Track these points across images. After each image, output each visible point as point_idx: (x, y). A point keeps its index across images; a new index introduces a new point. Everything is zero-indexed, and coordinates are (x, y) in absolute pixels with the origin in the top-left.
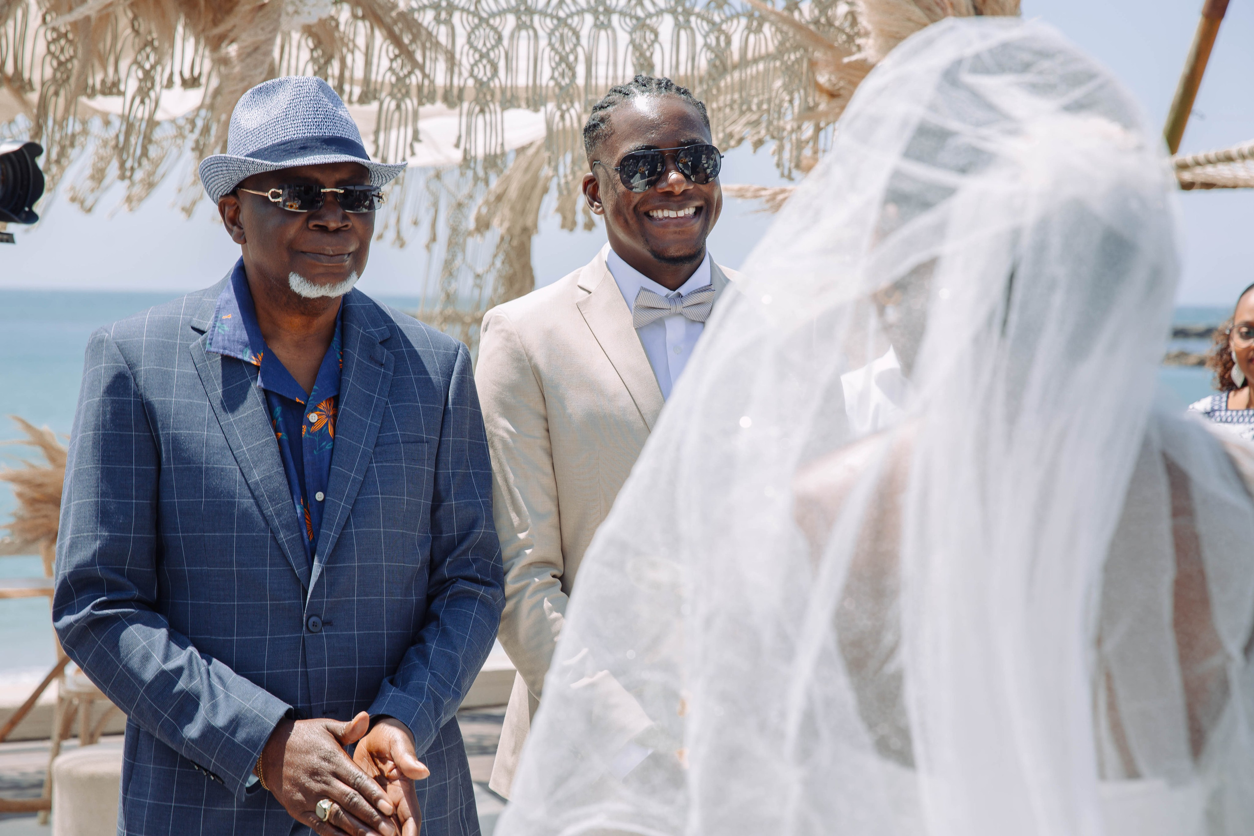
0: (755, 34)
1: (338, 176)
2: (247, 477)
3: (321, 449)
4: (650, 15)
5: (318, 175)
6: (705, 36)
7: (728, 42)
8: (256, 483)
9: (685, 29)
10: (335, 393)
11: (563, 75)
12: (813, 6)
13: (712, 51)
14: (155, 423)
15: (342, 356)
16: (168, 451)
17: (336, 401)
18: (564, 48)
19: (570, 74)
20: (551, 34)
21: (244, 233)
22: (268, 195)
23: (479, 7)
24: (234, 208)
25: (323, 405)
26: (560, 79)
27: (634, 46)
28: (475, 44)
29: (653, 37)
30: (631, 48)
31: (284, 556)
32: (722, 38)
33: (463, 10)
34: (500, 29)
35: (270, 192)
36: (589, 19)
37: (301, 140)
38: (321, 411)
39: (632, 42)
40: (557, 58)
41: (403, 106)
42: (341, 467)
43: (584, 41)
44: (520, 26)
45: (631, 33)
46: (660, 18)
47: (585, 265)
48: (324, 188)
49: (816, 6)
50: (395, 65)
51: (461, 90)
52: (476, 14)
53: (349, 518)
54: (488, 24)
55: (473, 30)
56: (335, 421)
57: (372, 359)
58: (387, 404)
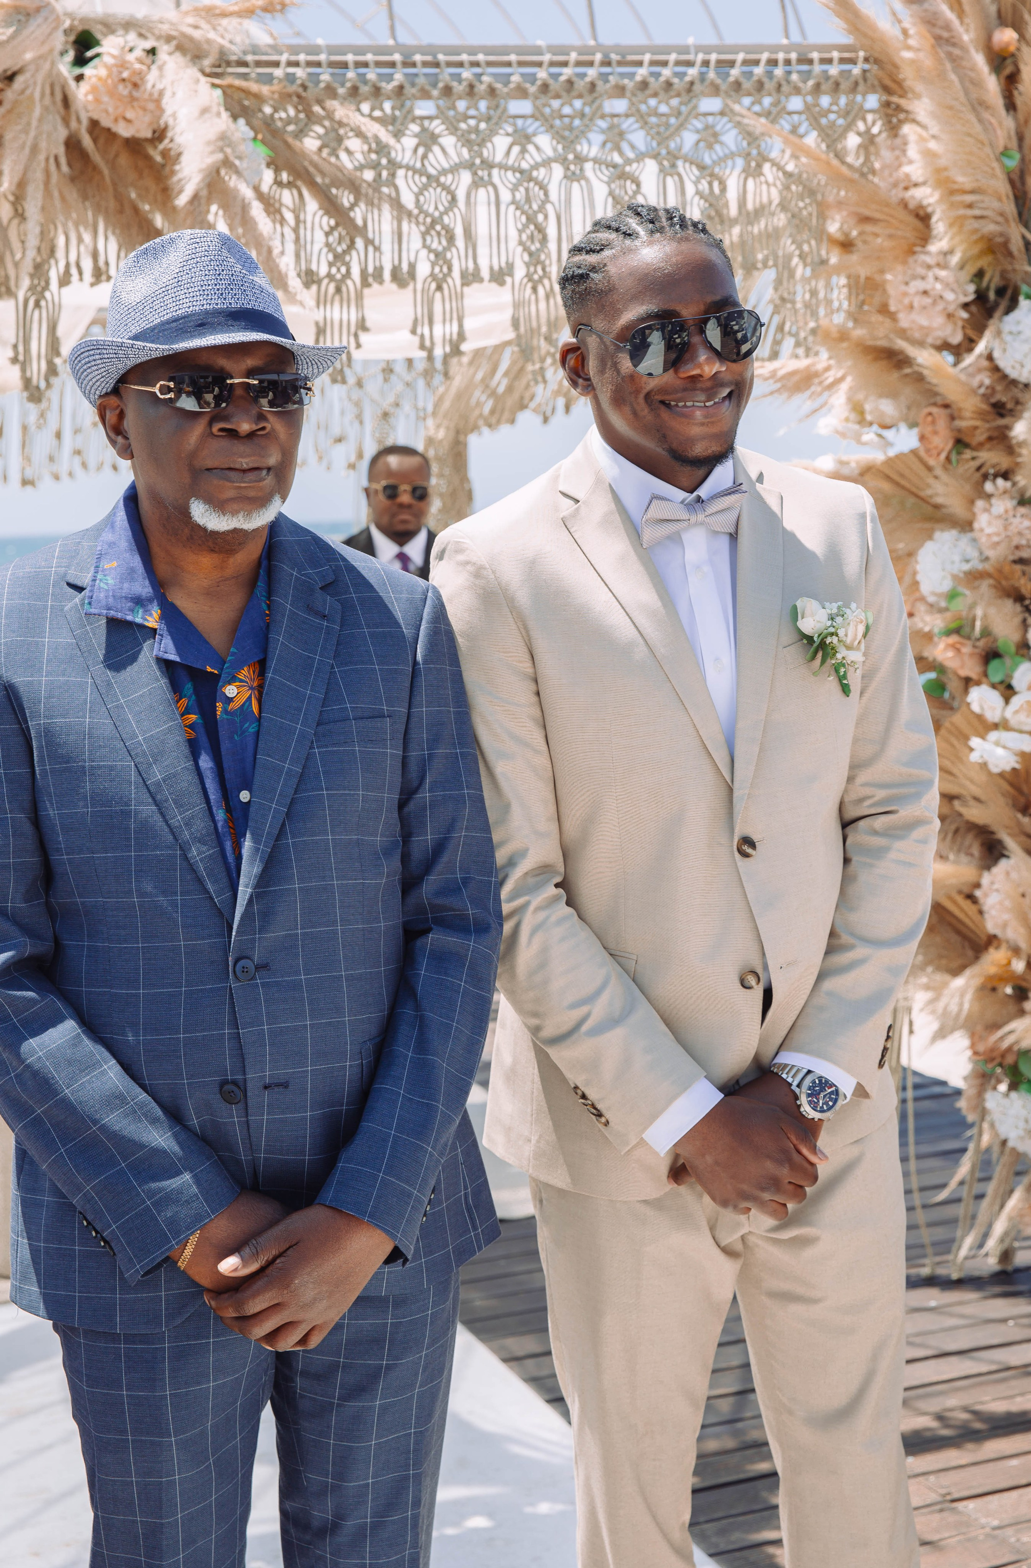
0: (754, 178)
1: (251, 362)
2: (144, 776)
3: (243, 732)
4: (629, 162)
5: (223, 362)
6: (696, 183)
7: (723, 189)
8: (158, 784)
9: (671, 175)
10: (261, 657)
11: (532, 238)
12: (819, 140)
13: (706, 201)
14: (22, 710)
15: (269, 607)
16: (40, 747)
17: (262, 667)
18: (530, 207)
19: (540, 236)
20: (514, 189)
21: (130, 445)
22: (156, 390)
23: (426, 163)
24: (117, 412)
25: (245, 673)
26: (529, 243)
27: (614, 198)
28: (425, 207)
29: (634, 187)
30: (610, 200)
31: (199, 881)
32: (716, 184)
33: (408, 168)
34: (453, 187)
35: (158, 386)
36: (558, 170)
37: (199, 314)
38: (241, 681)
39: (611, 193)
40: (524, 219)
41: (344, 289)
42: (269, 756)
43: (553, 195)
44: (477, 183)
45: (608, 184)
46: (642, 164)
47: (565, 457)
48: (232, 378)
49: (823, 140)
50: (331, 239)
51: (412, 267)
52: (422, 172)
53: (283, 825)
54: (439, 184)
55: (421, 193)
56: (261, 694)
57: (310, 609)
58: (333, 667)
